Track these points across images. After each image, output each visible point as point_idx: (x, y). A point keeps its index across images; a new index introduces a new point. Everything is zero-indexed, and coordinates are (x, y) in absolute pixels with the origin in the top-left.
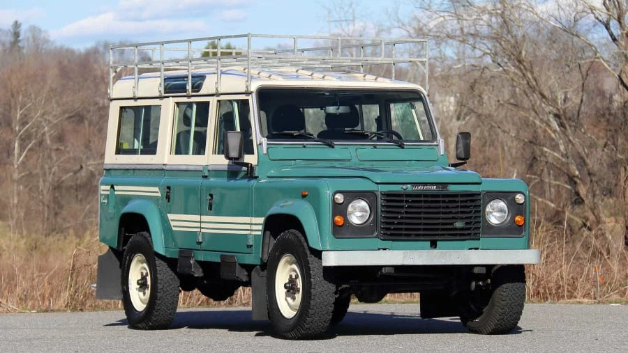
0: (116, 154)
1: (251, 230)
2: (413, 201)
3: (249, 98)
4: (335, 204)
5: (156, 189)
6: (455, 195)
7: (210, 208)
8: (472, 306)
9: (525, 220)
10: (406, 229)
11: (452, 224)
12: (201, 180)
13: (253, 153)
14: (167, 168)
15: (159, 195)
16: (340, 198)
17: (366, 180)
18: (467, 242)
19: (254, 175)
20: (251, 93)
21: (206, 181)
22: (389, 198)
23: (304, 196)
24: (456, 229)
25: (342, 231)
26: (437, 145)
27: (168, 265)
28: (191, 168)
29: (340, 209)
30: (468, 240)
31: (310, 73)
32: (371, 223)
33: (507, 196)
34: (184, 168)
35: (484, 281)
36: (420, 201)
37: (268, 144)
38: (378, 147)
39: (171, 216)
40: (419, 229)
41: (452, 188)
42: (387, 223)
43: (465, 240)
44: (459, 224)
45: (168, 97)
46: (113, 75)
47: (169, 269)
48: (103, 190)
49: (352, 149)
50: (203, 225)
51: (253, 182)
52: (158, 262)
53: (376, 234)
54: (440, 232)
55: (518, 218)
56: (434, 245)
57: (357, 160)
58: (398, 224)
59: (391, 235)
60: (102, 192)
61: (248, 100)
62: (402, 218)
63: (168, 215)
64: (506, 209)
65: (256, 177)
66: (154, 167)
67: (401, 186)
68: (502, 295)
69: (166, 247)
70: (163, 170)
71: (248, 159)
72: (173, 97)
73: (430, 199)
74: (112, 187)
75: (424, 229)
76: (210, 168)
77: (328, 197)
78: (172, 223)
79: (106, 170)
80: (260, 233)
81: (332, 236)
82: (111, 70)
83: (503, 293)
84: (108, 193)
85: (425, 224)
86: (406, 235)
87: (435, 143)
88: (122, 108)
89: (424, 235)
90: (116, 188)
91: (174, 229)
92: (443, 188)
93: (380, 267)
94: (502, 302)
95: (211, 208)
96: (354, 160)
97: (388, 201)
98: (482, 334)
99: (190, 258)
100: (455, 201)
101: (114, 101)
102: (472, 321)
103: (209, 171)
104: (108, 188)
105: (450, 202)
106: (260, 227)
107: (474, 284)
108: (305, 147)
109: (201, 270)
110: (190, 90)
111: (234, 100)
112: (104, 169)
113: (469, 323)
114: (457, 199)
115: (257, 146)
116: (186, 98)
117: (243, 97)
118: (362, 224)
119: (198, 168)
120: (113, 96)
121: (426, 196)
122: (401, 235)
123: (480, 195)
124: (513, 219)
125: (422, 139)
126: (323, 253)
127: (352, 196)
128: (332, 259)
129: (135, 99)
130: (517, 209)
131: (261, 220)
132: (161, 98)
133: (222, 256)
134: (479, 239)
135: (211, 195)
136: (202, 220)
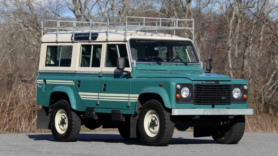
0: (45, 66)
1: (129, 100)
2: (205, 88)
3: (126, 43)
4: (177, 89)
5: (72, 82)
6: (222, 86)
7: (105, 90)
8: (219, 132)
9: (247, 96)
10: (204, 100)
11: (221, 98)
12: (98, 78)
13: (129, 67)
14: (77, 72)
15: (74, 84)
16: (179, 86)
17: (188, 79)
18: (226, 105)
19: (130, 76)
20: (127, 41)
21: (101, 78)
22: (197, 87)
23: (161, 86)
24: (222, 100)
25: (180, 100)
26: (200, 65)
27: (77, 114)
28: (92, 73)
29: (178, 91)
30: (226, 104)
31: (144, 33)
32: (190, 97)
33: (240, 86)
34: (88, 73)
35: (226, 122)
36: (209, 88)
37: (136, 63)
38: (177, 65)
39: (80, 93)
40: (208, 100)
41: (221, 83)
42: (196, 97)
43: (225, 104)
44: (223, 98)
45: (77, 42)
46: (43, 32)
47: (77, 116)
48: (38, 82)
49: (168, 66)
51: (129, 79)
52: (73, 113)
53: (192, 102)
54: (216, 101)
55: (245, 96)
56: (213, 107)
57: (170, 70)
58: (200, 97)
59: (197, 102)
60: (38, 83)
61: (125, 44)
62: (201, 95)
63: (79, 93)
64: (240, 92)
65: (131, 77)
66: (69, 72)
67: (201, 82)
68: (237, 128)
69: (77, 106)
70: (75, 73)
71: (126, 69)
72: (80, 42)
73: (212, 87)
74: (45, 80)
75: (210, 100)
76: (103, 73)
77: (174, 86)
78: (81, 96)
79: (40, 73)
80: (136, 101)
81: (175, 103)
82: (42, 30)
83: (237, 127)
84: (42, 83)
85: (210, 98)
86: (203, 102)
87: (199, 64)
88: (48, 46)
89: (210, 102)
90: (47, 81)
91: (82, 99)
92: (217, 83)
93: (194, 116)
94: (236, 131)
96: (169, 70)
97: (197, 88)
98: (225, 144)
99: (93, 111)
100: (221, 88)
101: (43, 43)
102: (220, 138)
103: (102, 74)
104: (42, 81)
105: (219, 88)
106: (137, 99)
107: (222, 123)
108: (150, 65)
109: (97, 117)
110: (91, 39)
111: (117, 44)
112: (39, 73)
113: (218, 140)
114: (222, 87)
115: (131, 64)
116: (88, 43)
117: (123, 43)
118: (187, 97)
119: (97, 73)
120: (43, 41)
121: (211, 86)
122: (201, 102)
123: (231, 86)
124: (243, 95)
125: (190, 62)
126: (172, 110)
127: (183, 85)
128: (176, 112)
129: (57, 42)
130: (244, 92)
131: (137, 95)
132: (73, 42)
133: (112, 110)
134: (230, 104)
135: (105, 85)
136: (99, 95)
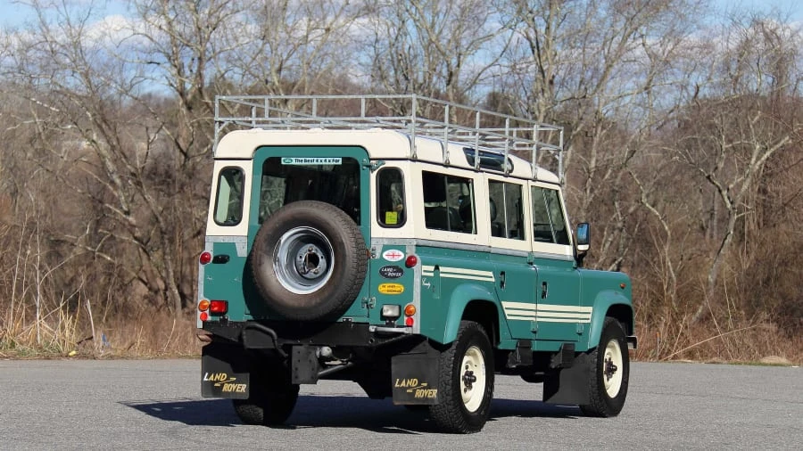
0: (427, 228)
1: (580, 319)
3: (560, 188)
5: (491, 274)
7: (544, 295)
13: (568, 244)
14: (492, 250)
15: (493, 280)
23: (622, 288)
39: (505, 304)
45: (482, 171)
48: (425, 271)
50: (539, 314)
51: (578, 273)
60: (424, 274)
63: (503, 302)
72: (487, 173)
74: (437, 268)
78: (507, 312)
80: (588, 322)
84: (432, 274)
88: (424, 173)
90: (441, 269)
91: (509, 318)
95: (543, 297)
104: (432, 268)
106: (588, 316)
111: (543, 188)
116: (502, 177)
119: (522, 254)
132: (476, 171)
133: (565, 345)
135: (545, 284)
136: (538, 308)
